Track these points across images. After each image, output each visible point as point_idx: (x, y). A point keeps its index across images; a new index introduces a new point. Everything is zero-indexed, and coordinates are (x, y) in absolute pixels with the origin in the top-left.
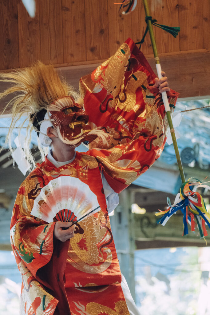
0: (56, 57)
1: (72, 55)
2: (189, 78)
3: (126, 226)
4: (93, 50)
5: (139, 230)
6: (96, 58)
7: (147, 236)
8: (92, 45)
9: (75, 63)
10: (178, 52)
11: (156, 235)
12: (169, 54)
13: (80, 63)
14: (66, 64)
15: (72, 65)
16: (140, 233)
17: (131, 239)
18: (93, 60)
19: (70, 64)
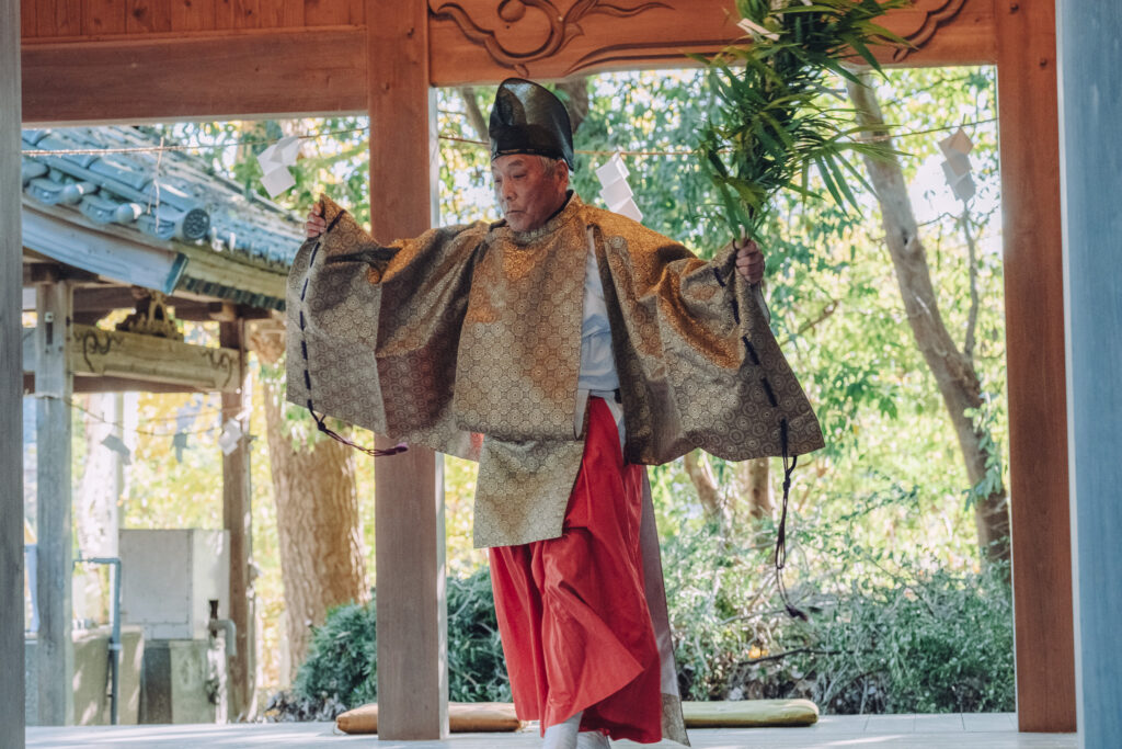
0: (66, 22)
1: (98, 22)
2: (321, 76)
3: (61, 349)
4: (138, 14)
5: (81, 355)
6: (145, 28)
7: (92, 370)
8: (137, 5)
9: (102, 37)
10: (302, 29)
11: (106, 368)
12: (284, 30)
13: (113, 37)
14: (85, 38)
15: (98, 40)
16: (82, 363)
17: (68, 373)
18: (139, 33)
19: (93, 38)
